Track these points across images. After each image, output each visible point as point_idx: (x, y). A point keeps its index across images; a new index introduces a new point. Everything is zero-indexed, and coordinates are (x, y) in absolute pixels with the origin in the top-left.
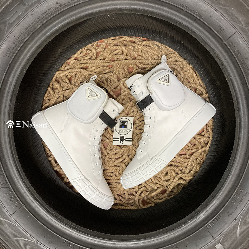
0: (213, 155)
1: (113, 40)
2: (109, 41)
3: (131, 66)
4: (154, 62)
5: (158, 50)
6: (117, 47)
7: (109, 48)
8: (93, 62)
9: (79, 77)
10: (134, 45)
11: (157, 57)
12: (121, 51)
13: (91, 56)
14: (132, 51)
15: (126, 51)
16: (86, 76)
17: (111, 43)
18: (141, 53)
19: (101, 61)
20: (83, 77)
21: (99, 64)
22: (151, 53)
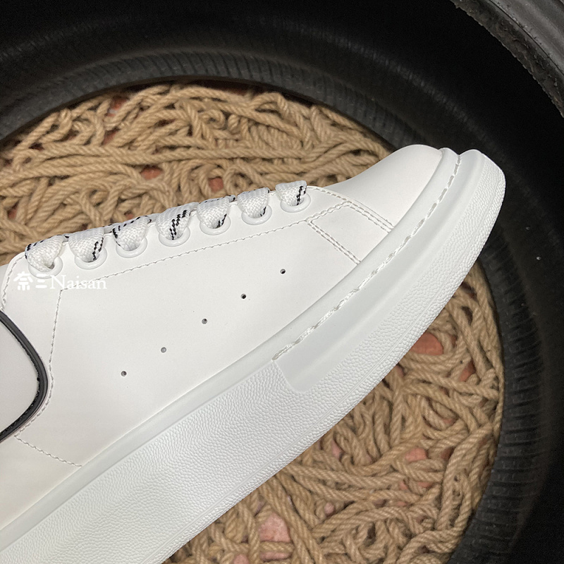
0: (519, 444)
1: (158, 96)
2: (147, 97)
3: (217, 172)
4: (292, 158)
5: (301, 121)
6: (172, 112)
7: (145, 118)
8: (93, 151)
9: (44, 200)
10: (227, 108)
11: (298, 146)
12: (185, 126)
13: (85, 139)
14: (219, 129)
15: (201, 126)
16: (69, 200)
17: (153, 102)
18: (248, 134)
19: (121, 152)
20: (55, 202)
21: (112, 159)
22: (280, 133)
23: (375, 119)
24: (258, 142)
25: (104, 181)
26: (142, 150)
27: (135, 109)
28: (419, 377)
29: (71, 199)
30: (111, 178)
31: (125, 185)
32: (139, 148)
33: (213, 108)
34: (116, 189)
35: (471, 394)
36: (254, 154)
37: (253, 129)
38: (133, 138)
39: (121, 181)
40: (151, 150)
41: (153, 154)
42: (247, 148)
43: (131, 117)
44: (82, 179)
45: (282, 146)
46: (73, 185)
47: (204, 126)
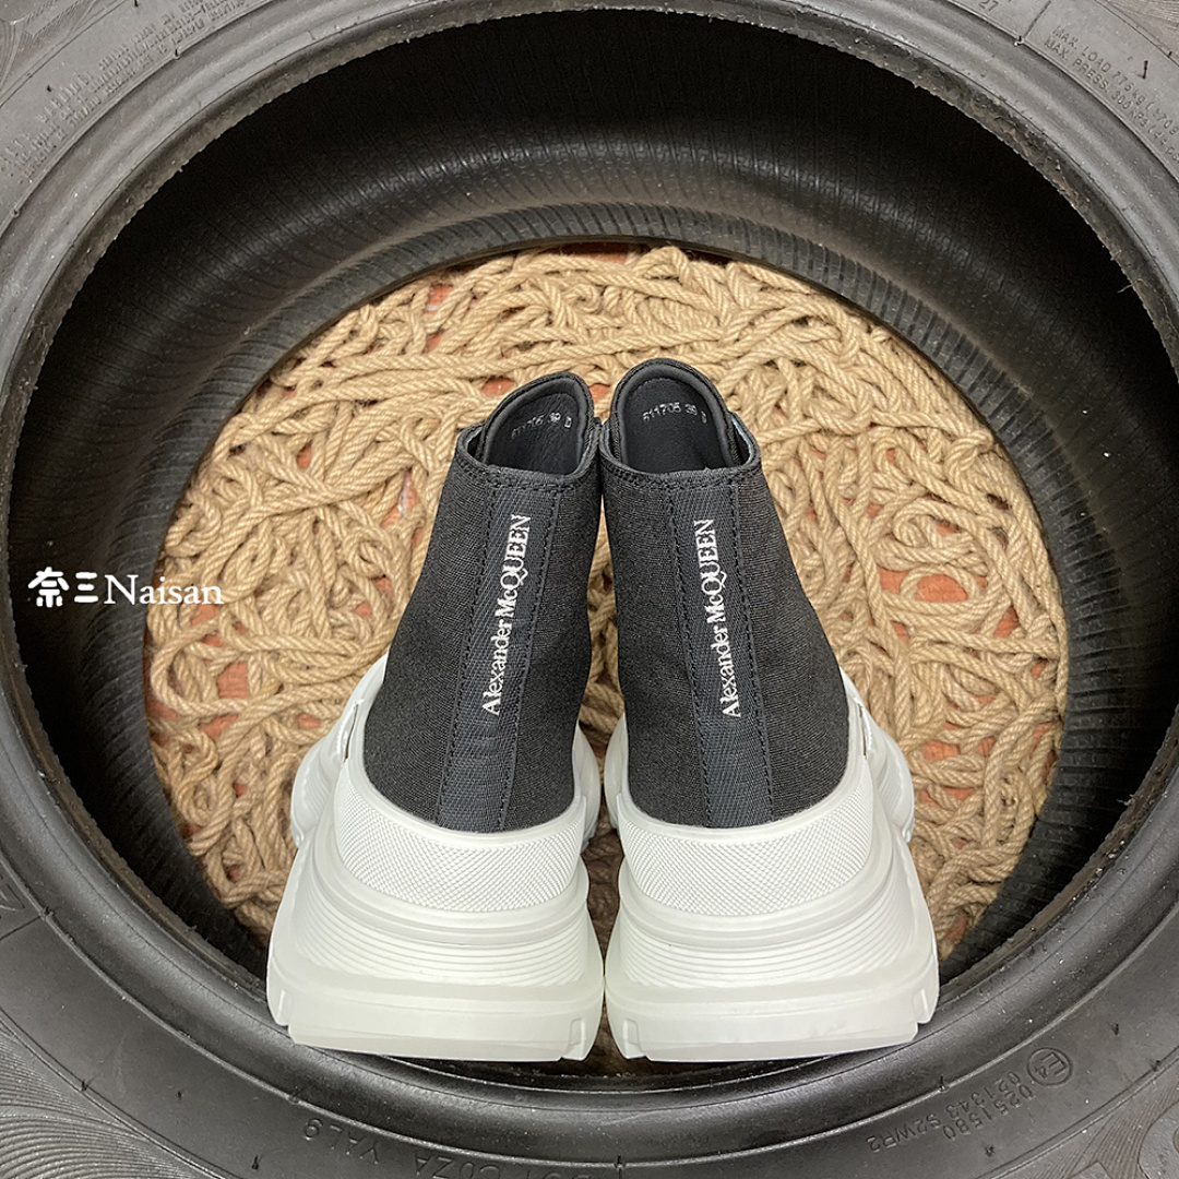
4: (704, 340)
5: (713, 288)
6: (520, 294)
7: (483, 308)
8: (412, 363)
9: (347, 438)
10: (601, 279)
11: (712, 323)
12: (541, 315)
13: (399, 347)
14: (592, 313)
15: (566, 310)
16: (383, 433)
17: (491, 286)
18: (635, 315)
19: (452, 360)
20: (364, 438)
21: (439, 371)
22: (683, 307)
23: (826, 270)
24: (652, 326)
25: (431, 403)
26: (481, 355)
27: (465, 297)
28: (931, 637)
29: (388, 432)
30: (441, 400)
31: (463, 407)
32: (477, 354)
33: (579, 282)
34: (450, 413)
35: (1014, 654)
36: (648, 342)
37: (643, 307)
38: (468, 338)
39: (456, 401)
40: (494, 355)
41: (499, 359)
42: (637, 335)
43: (461, 310)
44: (399, 402)
45: (688, 325)
46: (387, 412)
47: (569, 308)
